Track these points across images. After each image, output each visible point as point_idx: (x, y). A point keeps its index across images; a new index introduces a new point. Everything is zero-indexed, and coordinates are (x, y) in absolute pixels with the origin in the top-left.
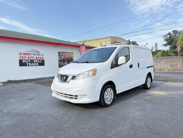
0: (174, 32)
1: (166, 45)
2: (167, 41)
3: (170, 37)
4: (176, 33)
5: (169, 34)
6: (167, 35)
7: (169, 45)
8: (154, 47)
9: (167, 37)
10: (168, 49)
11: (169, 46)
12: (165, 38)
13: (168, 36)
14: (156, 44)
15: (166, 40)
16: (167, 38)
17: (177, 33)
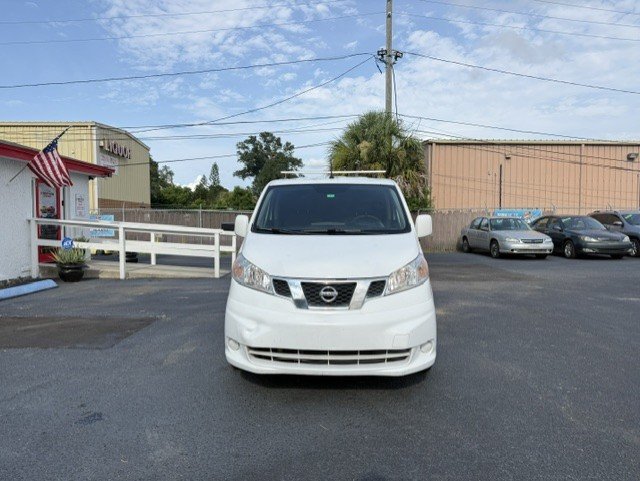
0: (264, 135)
1: (242, 174)
2: (248, 160)
3: (255, 150)
4: (268, 142)
5: (252, 140)
6: (247, 142)
7: (251, 175)
8: (208, 177)
9: (247, 148)
10: (251, 186)
11: (252, 179)
12: (242, 151)
13: (251, 147)
14: (215, 167)
15: (244, 158)
16: (246, 153)
17: (271, 141)
